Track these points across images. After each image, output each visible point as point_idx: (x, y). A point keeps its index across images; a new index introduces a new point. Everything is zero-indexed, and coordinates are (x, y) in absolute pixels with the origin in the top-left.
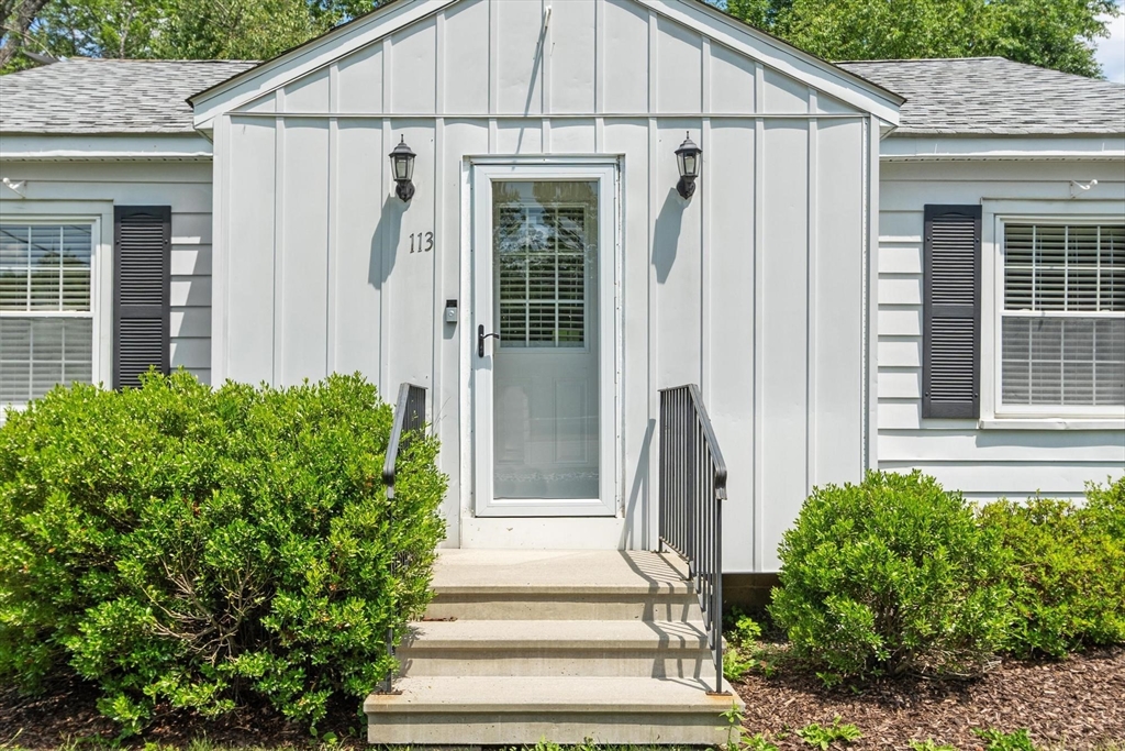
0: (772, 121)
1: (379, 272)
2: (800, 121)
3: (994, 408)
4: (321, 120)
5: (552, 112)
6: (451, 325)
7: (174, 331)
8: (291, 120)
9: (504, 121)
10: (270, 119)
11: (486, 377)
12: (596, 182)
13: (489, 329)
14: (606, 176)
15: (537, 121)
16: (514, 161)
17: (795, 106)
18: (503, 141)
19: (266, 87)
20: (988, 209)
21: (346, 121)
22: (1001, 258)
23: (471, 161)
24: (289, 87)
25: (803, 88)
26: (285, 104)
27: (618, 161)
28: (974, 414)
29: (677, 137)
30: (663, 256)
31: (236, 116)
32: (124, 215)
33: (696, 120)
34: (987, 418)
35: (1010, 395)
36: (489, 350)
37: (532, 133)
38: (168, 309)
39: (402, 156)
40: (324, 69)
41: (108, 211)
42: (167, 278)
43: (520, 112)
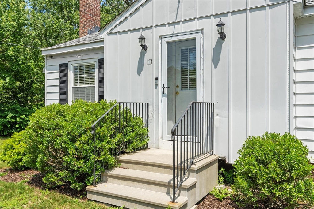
0: (252, 9)
1: (140, 72)
2: (263, 8)
4: (126, 32)
5: (183, 19)
6: (157, 85)
8: (120, 33)
9: (170, 24)
10: (115, 33)
11: (165, 99)
13: (166, 85)
14: (198, 36)
15: (178, 23)
16: (172, 35)
17: (261, 2)
18: (168, 30)
19: (114, 25)
21: (131, 31)
23: (161, 37)
24: (119, 24)
26: (118, 29)
27: (202, 31)
30: (216, 60)
31: (109, 34)
33: (226, 14)
36: (166, 92)
37: (177, 26)
39: (142, 38)
40: (127, 18)
41: (97, 60)
43: (174, 21)
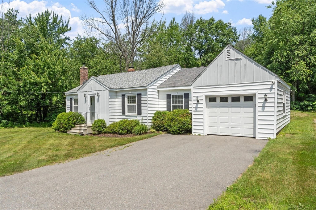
0: (103, 90)
1: (85, 103)
3: (127, 113)
4: (82, 92)
6: (88, 107)
8: (81, 92)
10: (80, 92)
12: (94, 96)
13: (90, 107)
15: (91, 91)
16: (91, 94)
19: (80, 90)
20: (126, 94)
22: (127, 99)
23: (89, 95)
25: (105, 88)
27: (96, 94)
28: (125, 114)
30: (98, 102)
31: (79, 92)
33: (99, 91)
34: (126, 114)
36: (90, 109)
39: (85, 95)
40: (82, 88)
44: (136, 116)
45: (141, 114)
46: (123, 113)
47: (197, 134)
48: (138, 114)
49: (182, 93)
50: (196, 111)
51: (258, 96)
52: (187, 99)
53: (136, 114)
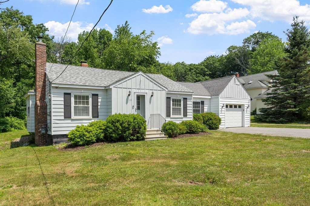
0: (158, 90)
1: (127, 103)
2: (161, 90)
4: (122, 88)
5: (141, 88)
6: (133, 108)
7: (99, 108)
8: (119, 88)
9: (137, 89)
10: (117, 87)
14: (146, 94)
16: (138, 93)
17: (160, 89)
18: (137, 91)
19: (117, 84)
20: (171, 97)
21: (124, 88)
22: (172, 102)
23: (135, 93)
24: (119, 84)
25: (161, 87)
26: (118, 86)
29: (152, 91)
30: (150, 102)
31: (114, 87)
32: (93, 95)
34: (171, 117)
35: (173, 115)
36: (136, 110)
37: (140, 90)
38: (98, 105)
39: (130, 92)
40: (122, 83)
41: (91, 94)
42: (98, 102)
43: (138, 88)
44: (182, 118)
45: (187, 116)
46: (168, 115)
47: (222, 128)
48: (184, 116)
49: (200, 101)
50: (221, 113)
51: (245, 105)
52: (203, 105)
53: (182, 116)
